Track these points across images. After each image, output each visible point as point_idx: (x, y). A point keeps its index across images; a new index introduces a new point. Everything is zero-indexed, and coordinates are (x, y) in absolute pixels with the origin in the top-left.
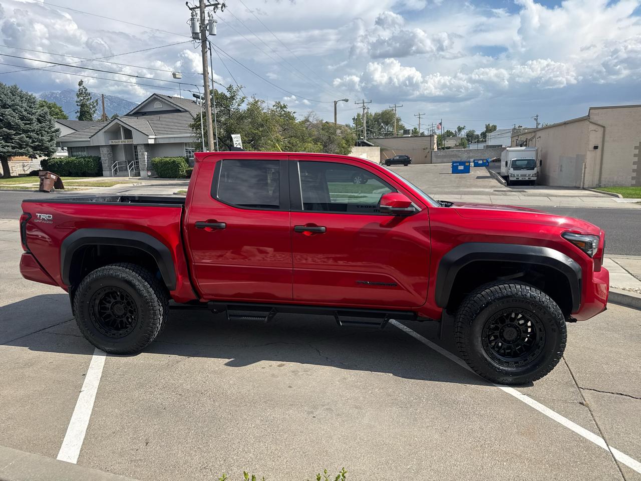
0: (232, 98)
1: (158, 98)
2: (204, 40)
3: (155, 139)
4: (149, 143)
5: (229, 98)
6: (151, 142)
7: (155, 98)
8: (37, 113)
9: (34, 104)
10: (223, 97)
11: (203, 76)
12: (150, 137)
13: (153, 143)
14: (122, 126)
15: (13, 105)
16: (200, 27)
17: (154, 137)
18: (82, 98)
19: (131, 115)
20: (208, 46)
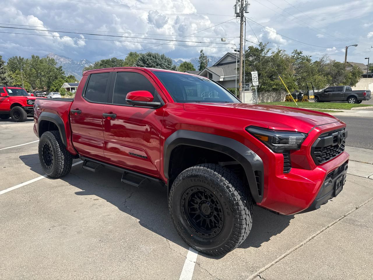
0: (262, 50)
1: (230, 55)
2: (242, 17)
3: (224, 78)
4: (220, 80)
5: (260, 50)
6: (221, 80)
7: (228, 55)
8: (171, 68)
9: (171, 63)
10: (257, 50)
11: (240, 38)
12: (221, 77)
13: (222, 80)
14: (209, 72)
15: (161, 64)
16: (240, 9)
17: (223, 77)
18: (202, 59)
19: (215, 66)
20: (244, 20)
